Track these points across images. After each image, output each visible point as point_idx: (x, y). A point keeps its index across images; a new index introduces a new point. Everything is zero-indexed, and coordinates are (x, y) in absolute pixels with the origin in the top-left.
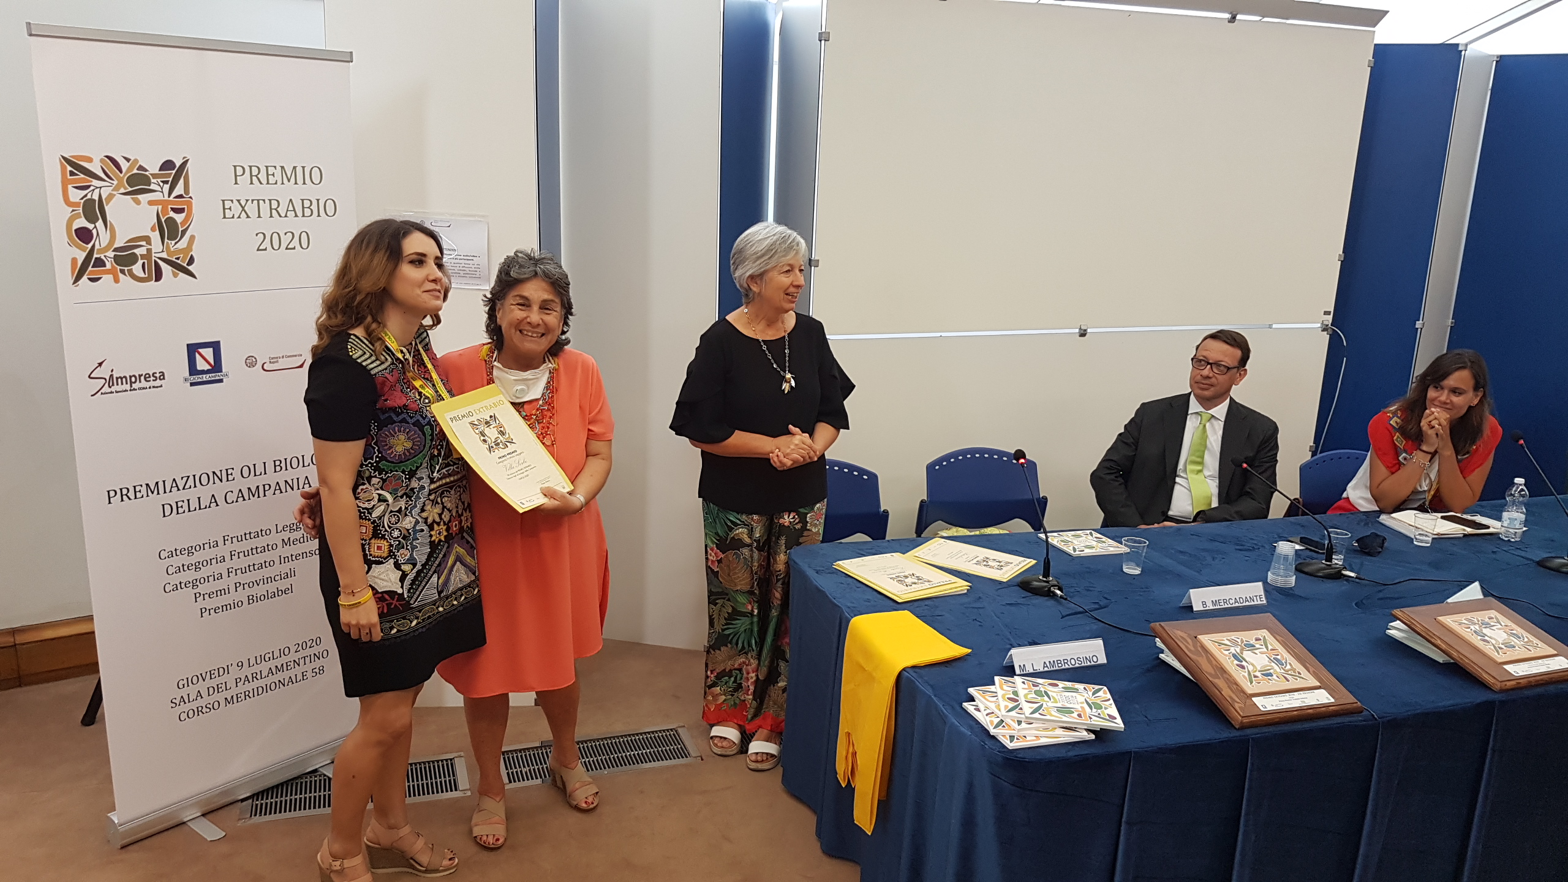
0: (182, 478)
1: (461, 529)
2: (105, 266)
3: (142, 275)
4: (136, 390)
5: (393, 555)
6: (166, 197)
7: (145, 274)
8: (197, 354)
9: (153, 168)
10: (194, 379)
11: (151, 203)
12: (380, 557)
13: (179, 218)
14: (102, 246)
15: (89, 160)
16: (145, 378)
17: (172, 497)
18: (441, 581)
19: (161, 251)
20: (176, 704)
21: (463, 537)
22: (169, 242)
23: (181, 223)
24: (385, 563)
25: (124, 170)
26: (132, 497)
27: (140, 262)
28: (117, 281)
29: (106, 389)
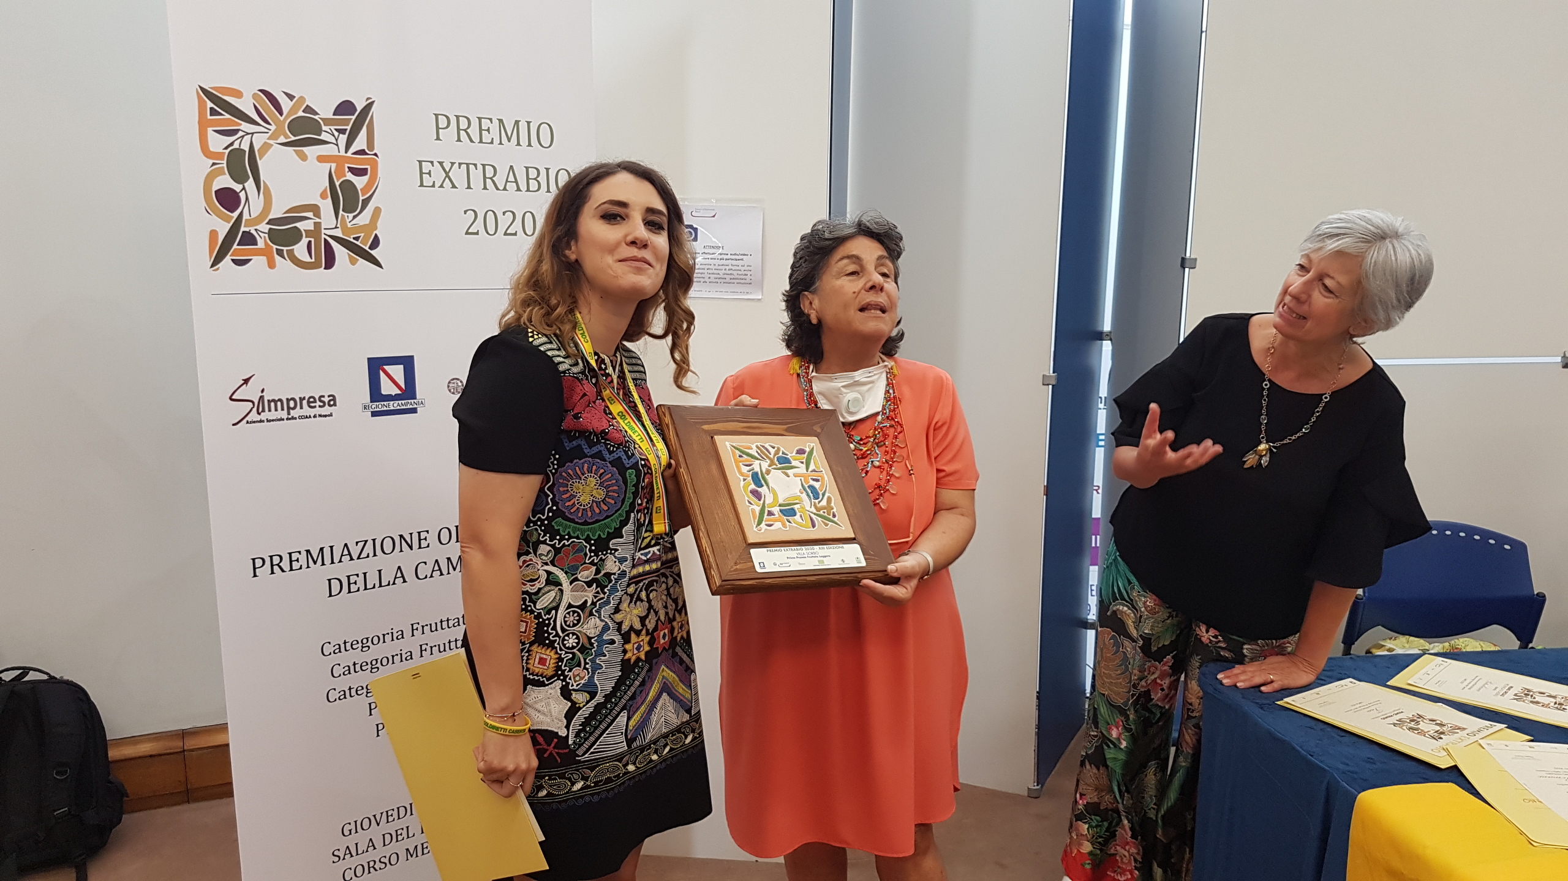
0: (357, 543)
1: (673, 642)
2: (256, 245)
3: (306, 258)
4: (295, 418)
5: (561, 675)
6: (342, 153)
7: (311, 258)
8: (381, 373)
9: (325, 110)
10: (377, 406)
11: (321, 159)
12: (541, 675)
13: (360, 182)
14: (252, 217)
15: (238, 94)
16: (309, 402)
17: (342, 570)
18: (632, 723)
19: (334, 227)
20: (339, 857)
21: (675, 654)
22: (346, 215)
23: (361, 190)
24: (548, 685)
25: (285, 111)
26: (286, 567)
27: (305, 241)
28: (272, 265)
29: (253, 416)
